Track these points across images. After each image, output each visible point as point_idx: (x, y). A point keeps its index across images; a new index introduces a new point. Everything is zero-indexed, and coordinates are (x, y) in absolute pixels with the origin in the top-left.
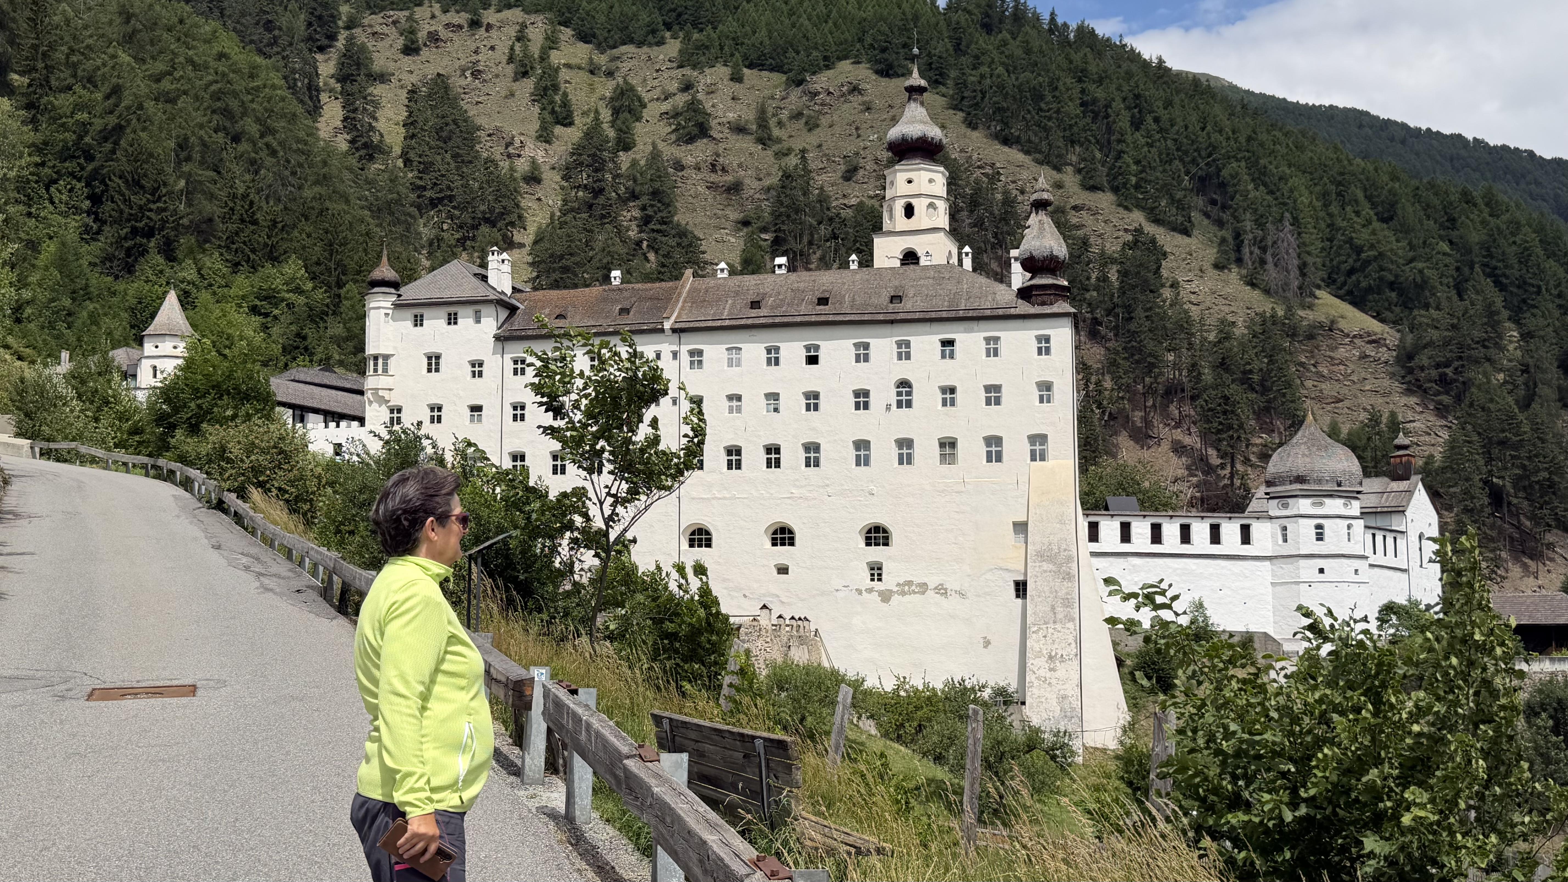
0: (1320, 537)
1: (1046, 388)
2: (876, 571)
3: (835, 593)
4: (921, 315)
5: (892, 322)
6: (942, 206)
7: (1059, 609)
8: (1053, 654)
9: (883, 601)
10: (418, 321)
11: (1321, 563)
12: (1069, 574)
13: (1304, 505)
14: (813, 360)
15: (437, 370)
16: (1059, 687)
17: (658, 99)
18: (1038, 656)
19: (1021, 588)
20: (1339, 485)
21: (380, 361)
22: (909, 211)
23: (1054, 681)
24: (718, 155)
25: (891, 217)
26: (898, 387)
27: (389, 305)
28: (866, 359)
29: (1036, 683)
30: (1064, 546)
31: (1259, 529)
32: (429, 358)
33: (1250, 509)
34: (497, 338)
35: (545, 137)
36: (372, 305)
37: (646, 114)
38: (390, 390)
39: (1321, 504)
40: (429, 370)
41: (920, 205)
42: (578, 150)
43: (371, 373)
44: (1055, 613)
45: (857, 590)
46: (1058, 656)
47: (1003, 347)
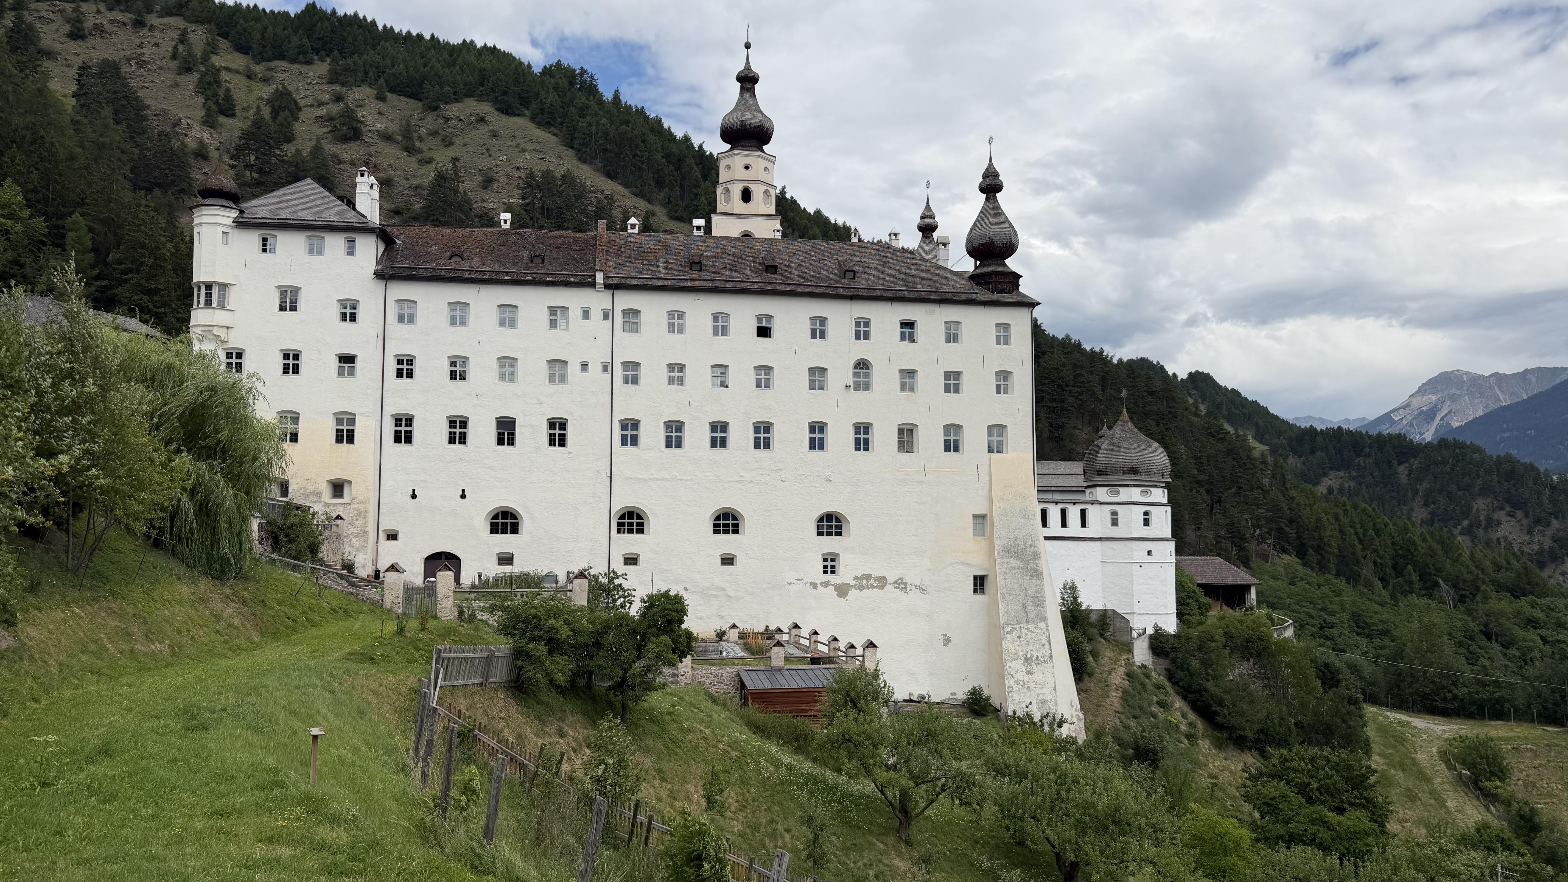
0: (1146, 523)
1: (1003, 378)
2: (830, 563)
3: (788, 587)
4: (884, 294)
5: (852, 298)
7: (1030, 608)
8: (1029, 655)
9: (840, 596)
10: (268, 246)
11: (1149, 545)
12: (1036, 571)
13: (1135, 494)
15: (294, 309)
16: (1038, 691)
17: (312, 106)
18: (1015, 657)
19: (980, 583)
21: (215, 291)
22: (746, 196)
23: (1032, 685)
24: (371, 155)
25: (728, 200)
26: (855, 368)
27: (229, 221)
28: (823, 335)
29: (1015, 687)
30: (1029, 542)
31: (1093, 514)
32: (283, 293)
34: (379, 275)
35: (209, 122)
36: (204, 219)
37: (302, 116)
40: (282, 309)
41: (757, 191)
44: (1026, 612)
45: (811, 583)
46: (1034, 658)
47: (965, 333)
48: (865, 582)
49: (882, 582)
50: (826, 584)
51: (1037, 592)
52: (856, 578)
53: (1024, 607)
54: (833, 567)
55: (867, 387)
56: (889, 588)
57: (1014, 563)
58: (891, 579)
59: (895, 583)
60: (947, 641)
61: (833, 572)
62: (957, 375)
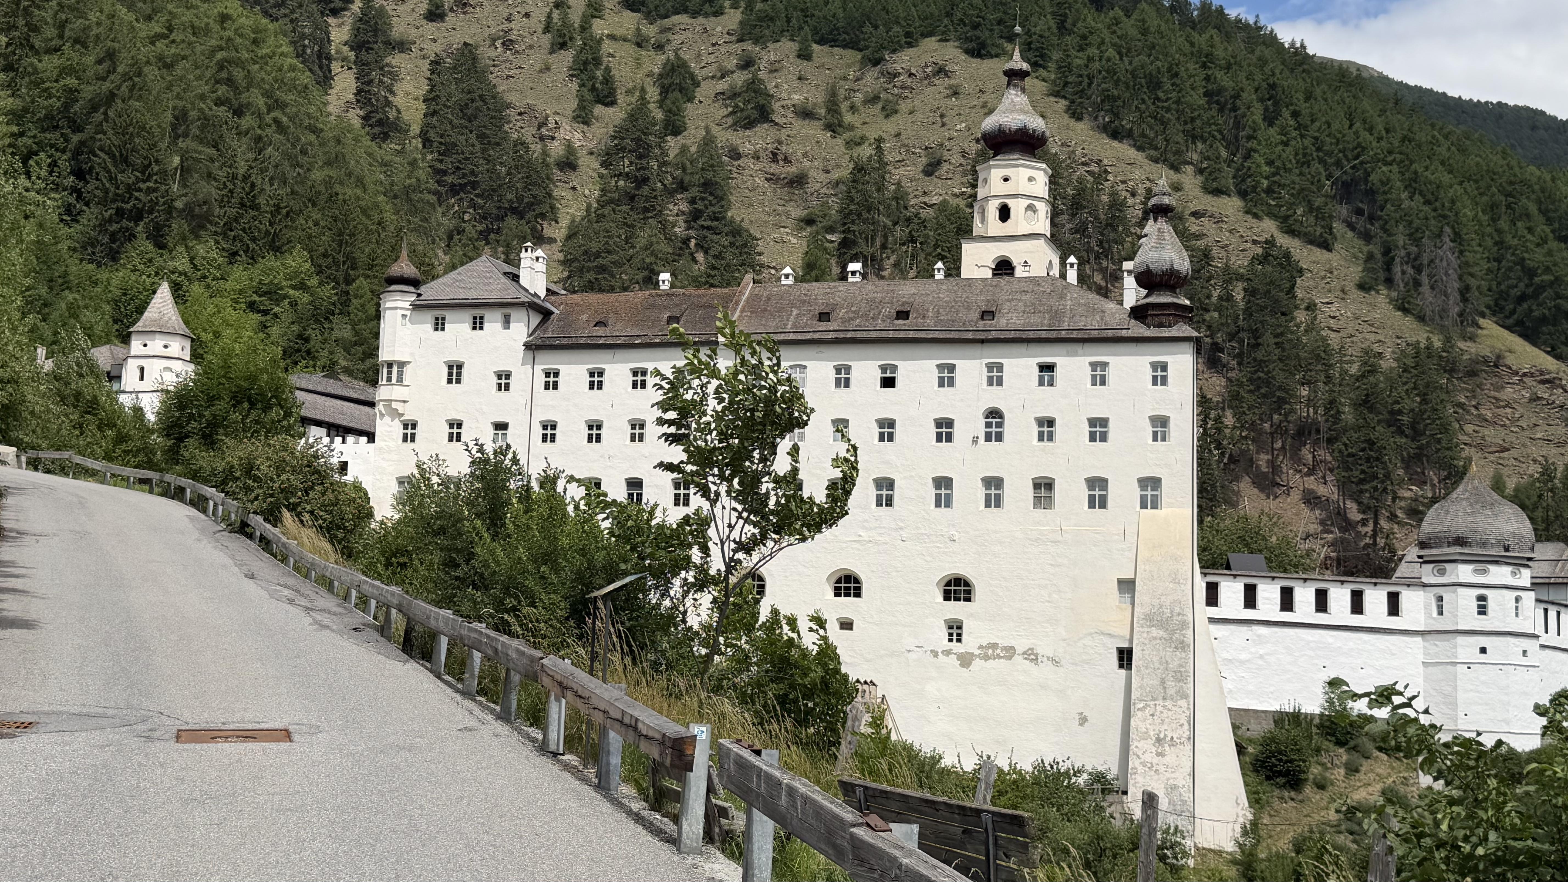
0: (1482, 610)
1: (1160, 424)
2: (955, 631)
3: (906, 654)
4: (1017, 335)
5: (983, 341)
6: (1043, 209)
7: (1170, 683)
8: (1162, 736)
9: (962, 665)
10: (439, 325)
11: (1483, 641)
12: (1182, 642)
13: (1465, 572)
14: (888, 383)
15: (458, 381)
16: (1168, 775)
17: (713, 77)
18: (1145, 736)
19: (1125, 657)
20: (1507, 549)
21: (395, 369)
22: (1004, 213)
23: (1162, 769)
24: (780, 143)
25: (983, 220)
26: (987, 417)
27: (407, 305)
28: (951, 383)
29: (1140, 769)
30: (1177, 610)
31: (1409, 598)
32: (450, 367)
33: (1398, 574)
34: (528, 346)
35: (583, 117)
36: (388, 305)
37: (699, 94)
38: (404, 402)
39: (1485, 571)
40: (450, 381)
41: (1017, 207)
42: (620, 133)
43: (384, 382)
44: (1165, 688)
45: (932, 651)
46: (1168, 739)
47: (1112, 374)
48: (990, 651)
49: (1010, 652)
50: (947, 653)
51: (1181, 666)
52: (981, 647)
53: (1163, 682)
54: (959, 635)
55: (999, 437)
56: (1018, 659)
57: (1156, 632)
58: (1020, 649)
59: (1024, 653)
60: (1083, 720)
61: (959, 641)
62: (1103, 422)
